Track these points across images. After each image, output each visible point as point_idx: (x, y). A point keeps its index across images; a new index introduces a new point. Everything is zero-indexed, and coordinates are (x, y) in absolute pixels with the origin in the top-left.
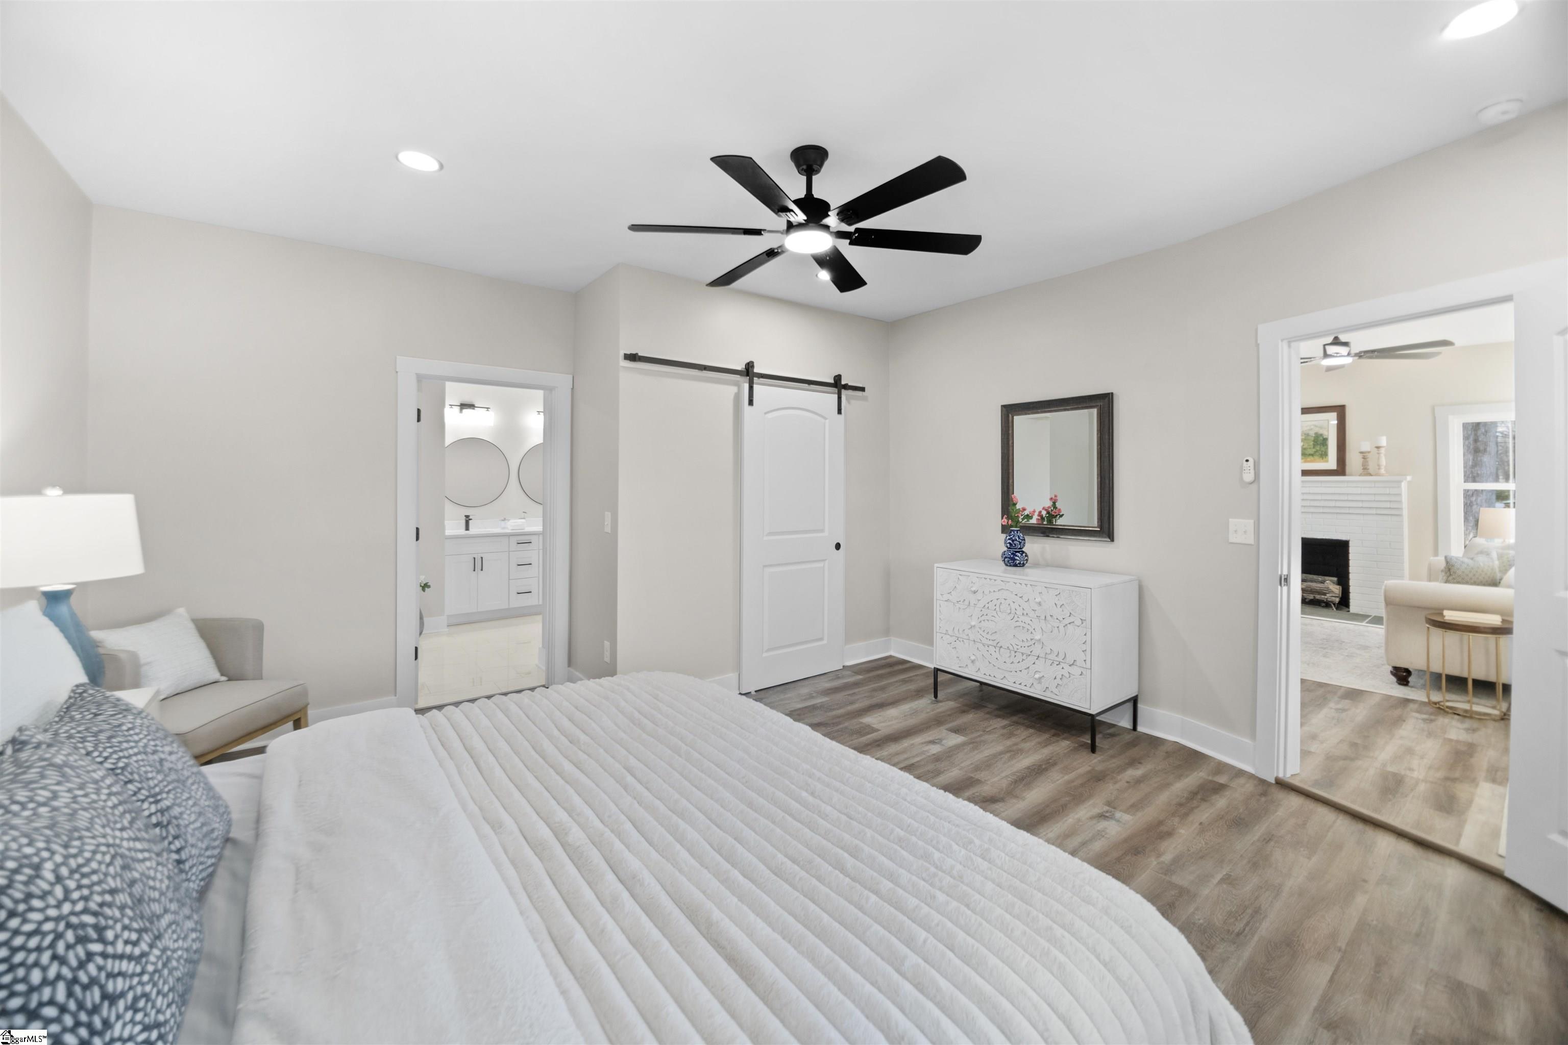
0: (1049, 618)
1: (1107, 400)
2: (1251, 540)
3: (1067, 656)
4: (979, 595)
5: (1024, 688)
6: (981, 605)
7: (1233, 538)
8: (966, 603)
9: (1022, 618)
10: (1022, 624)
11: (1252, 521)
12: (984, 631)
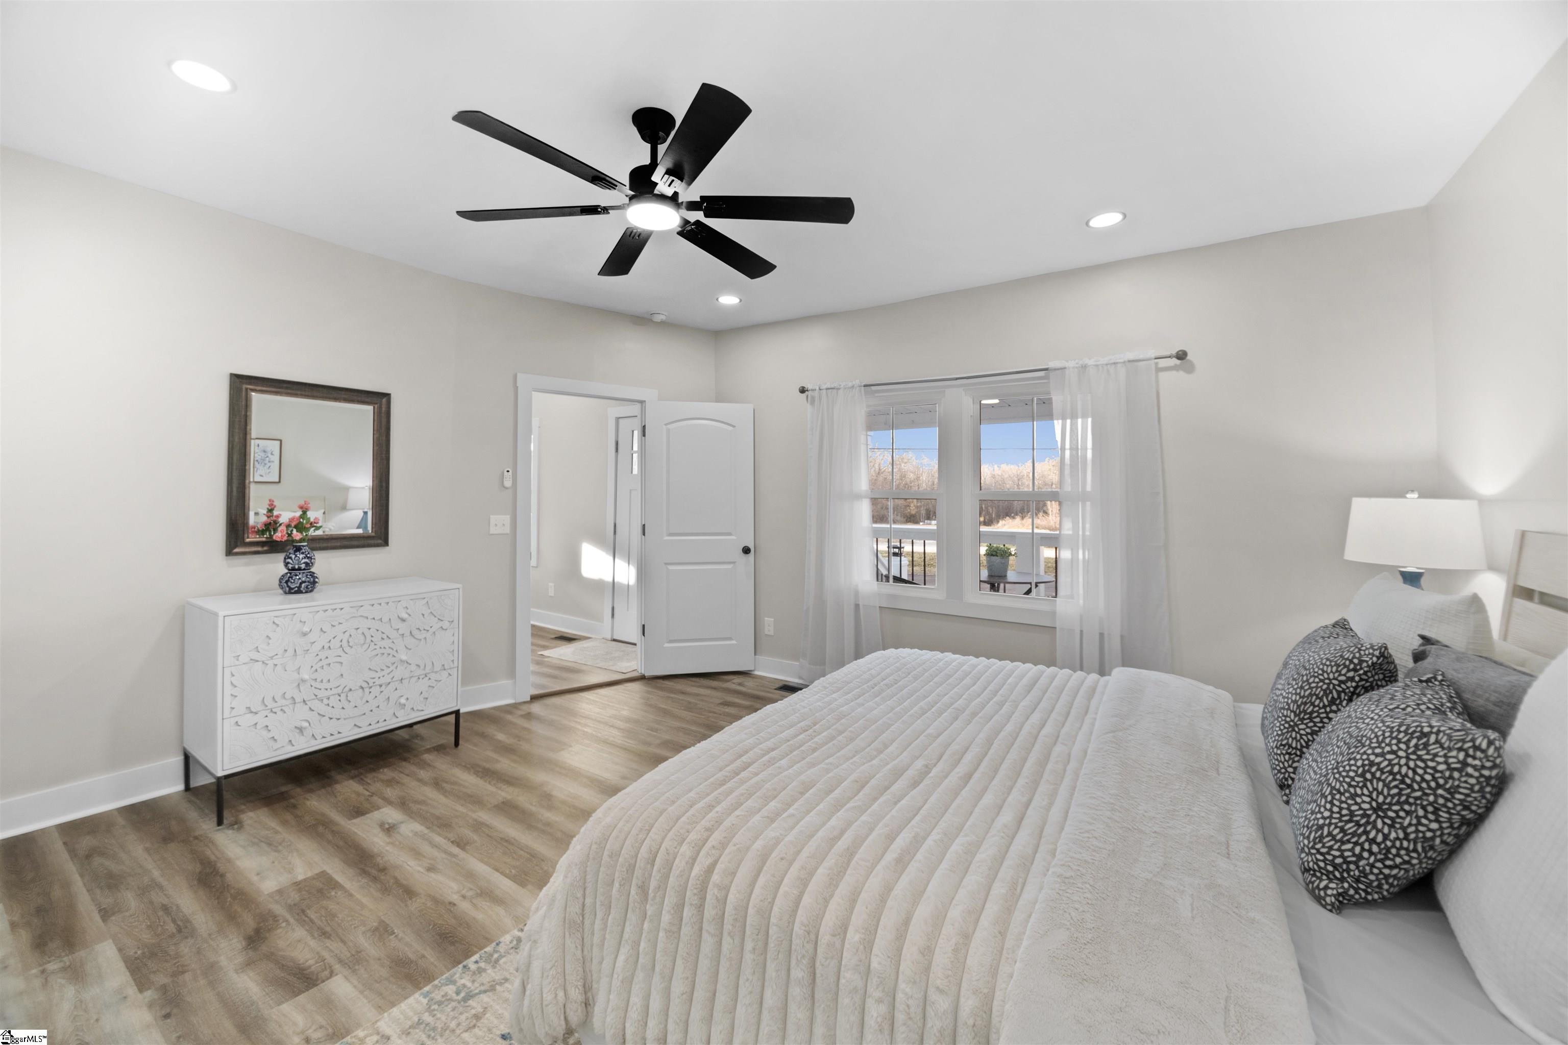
0: (415, 632)
1: (384, 400)
2: (507, 530)
3: (435, 663)
4: (312, 637)
5: (385, 723)
6: (316, 648)
7: (493, 530)
8: (290, 652)
9: (383, 643)
10: (383, 651)
11: (508, 517)
12: (322, 681)
